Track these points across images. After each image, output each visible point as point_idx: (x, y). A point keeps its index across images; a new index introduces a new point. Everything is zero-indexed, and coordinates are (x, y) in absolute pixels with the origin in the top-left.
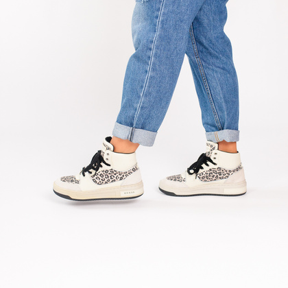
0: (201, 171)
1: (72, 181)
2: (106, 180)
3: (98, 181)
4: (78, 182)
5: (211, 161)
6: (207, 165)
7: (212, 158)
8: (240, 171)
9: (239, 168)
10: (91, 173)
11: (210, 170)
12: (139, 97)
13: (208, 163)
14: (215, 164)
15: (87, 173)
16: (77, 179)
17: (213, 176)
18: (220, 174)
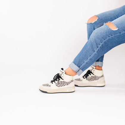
0: (88, 77)
1: (47, 86)
2: (61, 85)
3: (58, 85)
4: (50, 86)
5: (92, 73)
6: (91, 75)
7: (92, 72)
8: (103, 77)
9: (103, 76)
10: (55, 82)
11: (92, 76)
12: (88, 59)
13: (91, 74)
14: (93, 74)
15: (53, 82)
16: (50, 85)
17: (93, 79)
18: (95, 78)
